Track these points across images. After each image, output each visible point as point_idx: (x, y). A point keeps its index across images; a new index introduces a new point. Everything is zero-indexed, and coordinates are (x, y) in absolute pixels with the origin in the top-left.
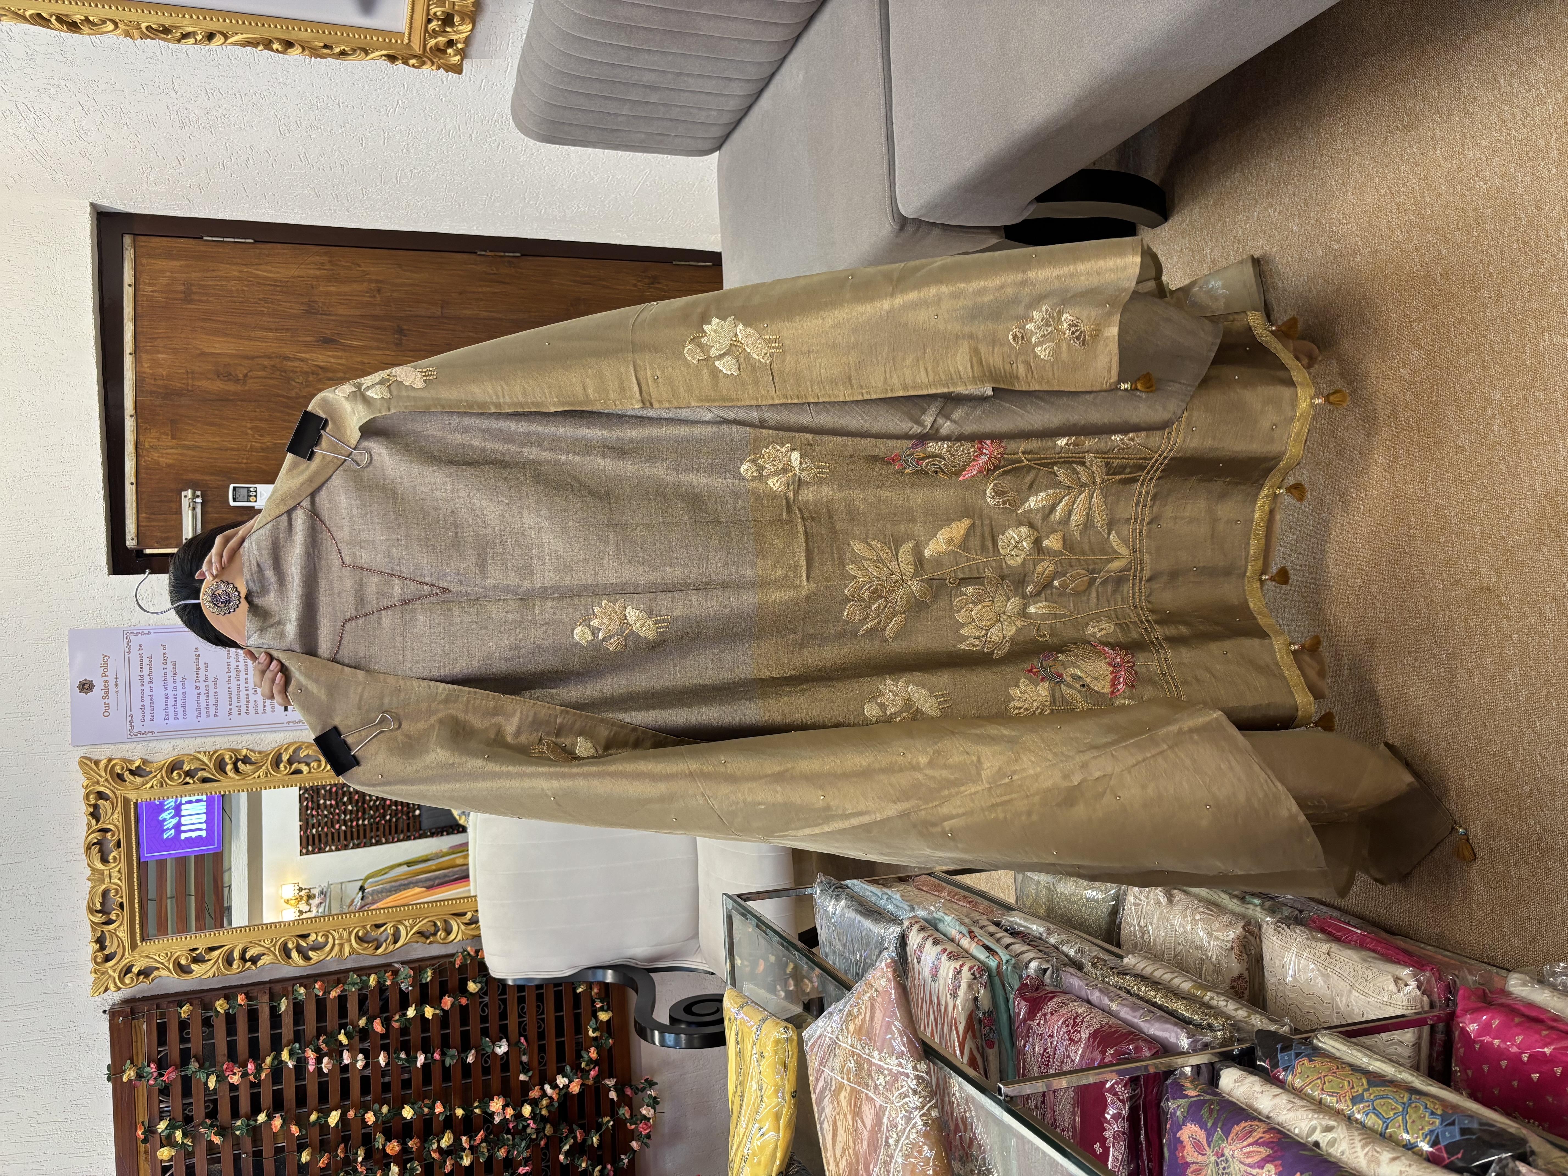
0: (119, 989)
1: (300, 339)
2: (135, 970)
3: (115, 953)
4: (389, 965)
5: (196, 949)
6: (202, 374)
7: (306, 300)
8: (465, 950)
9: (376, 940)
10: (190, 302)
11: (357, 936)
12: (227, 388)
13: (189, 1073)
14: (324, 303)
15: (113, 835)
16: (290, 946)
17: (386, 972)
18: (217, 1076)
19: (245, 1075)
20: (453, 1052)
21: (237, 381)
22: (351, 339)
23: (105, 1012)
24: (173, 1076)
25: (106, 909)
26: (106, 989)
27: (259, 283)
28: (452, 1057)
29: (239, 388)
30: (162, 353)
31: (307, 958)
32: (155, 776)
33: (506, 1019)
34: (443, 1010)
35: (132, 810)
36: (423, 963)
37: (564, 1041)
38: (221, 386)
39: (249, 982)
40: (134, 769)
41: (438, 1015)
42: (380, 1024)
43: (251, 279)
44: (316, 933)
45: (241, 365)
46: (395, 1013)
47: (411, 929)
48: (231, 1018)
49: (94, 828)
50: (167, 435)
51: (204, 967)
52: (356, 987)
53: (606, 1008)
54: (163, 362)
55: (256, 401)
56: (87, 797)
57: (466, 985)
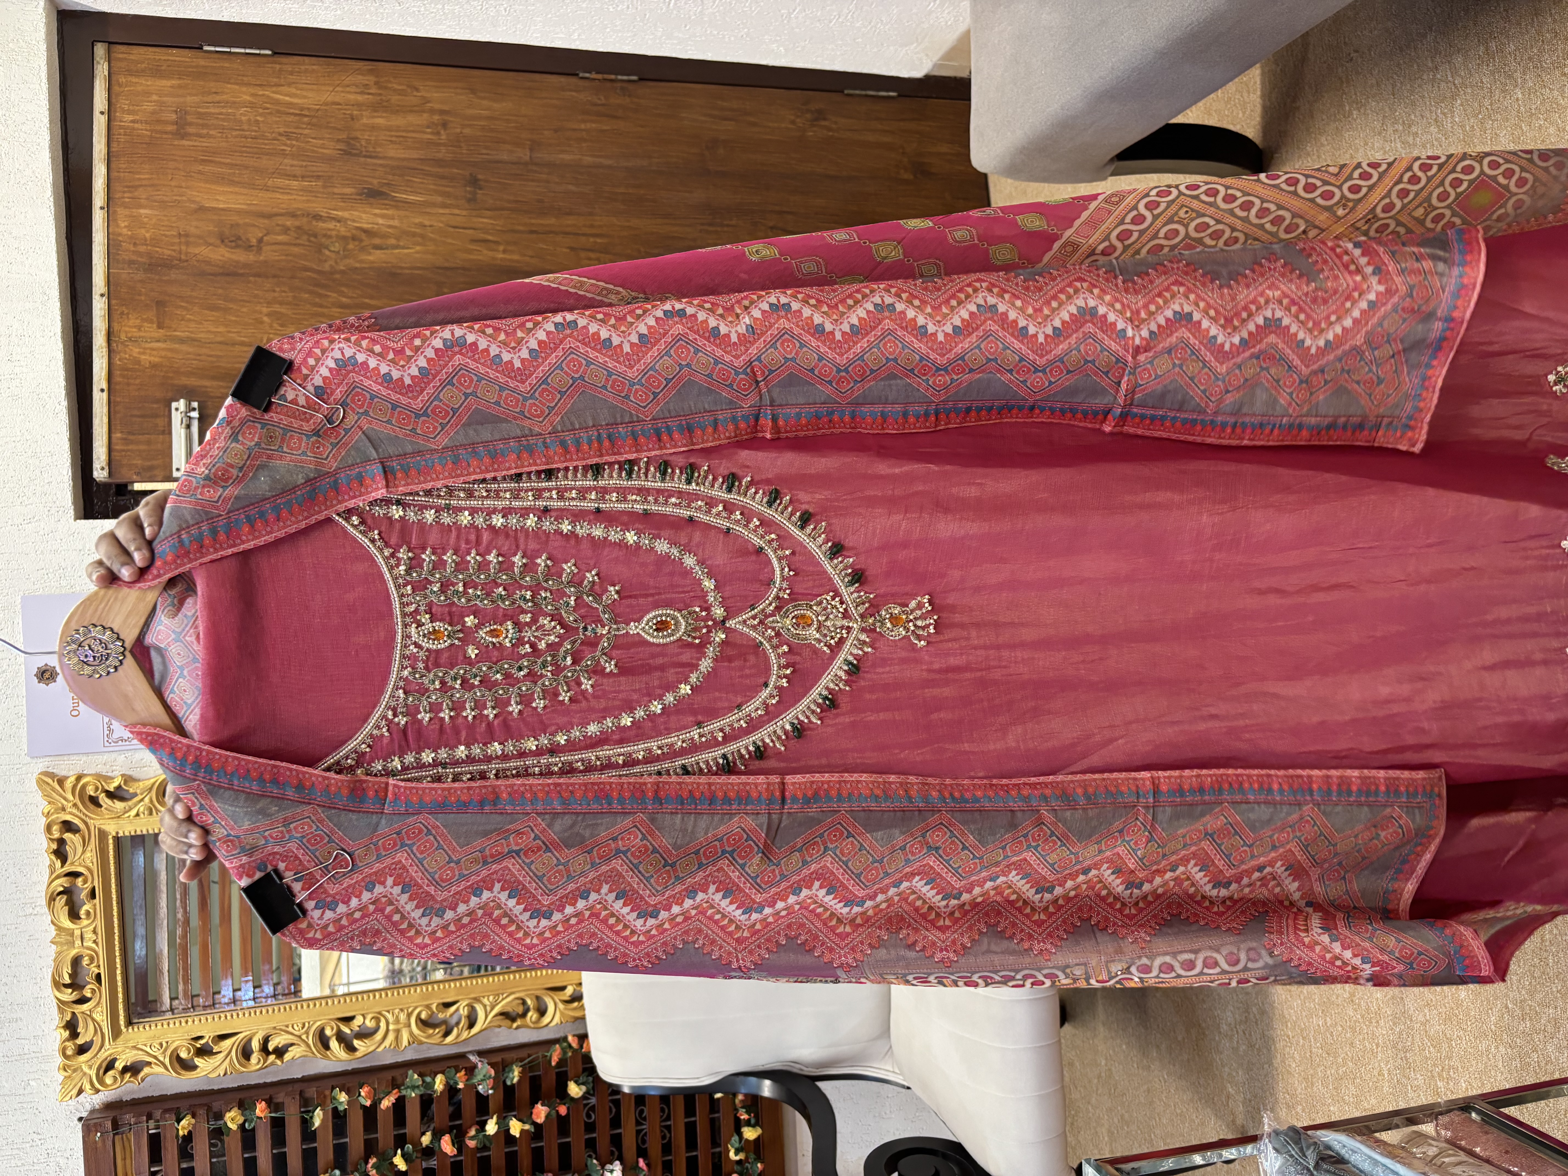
0: (98, 1091)
1: (336, 190)
2: (120, 1065)
3: (92, 1042)
4: (462, 1056)
5: (201, 1038)
6: (199, 237)
7: (343, 136)
8: (565, 1039)
9: (444, 1022)
10: (184, 136)
11: (419, 1019)
12: (234, 257)
14: (368, 141)
15: (85, 882)
16: (328, 1032)
17: (458, 1071)
21: (249, 248)
22: (405, 192)
23: (79, 1120)
25: (79, 981)
26: (80, 1091)
27: (278, 111)
29: (251, 257)
30: (146, 207)
31: (351, 1049)
32: (142, 800)
33: (619, 1127)
34: (534, 1124)
35: (111, 847)
36: (508, 1056)
37: (696, 1156)
38: (227, 255)
39: (275, 1080)
40: (112, 790)
41: (527, 1131)
42: (450, 1142)
43: (268, 106)
44: (363, 1015)
45: (254, 226)
46: (470, 1127)
47: (492, 1009)
48: (248, 1137)
49: (60, 871)
50: (151, 322)
51: (211, 1061)
52: (417, 1091)
53: (753, 1121)
54: (146, 220)
55: (274, 276)
56: (49, 828)
57: (566, 1086)
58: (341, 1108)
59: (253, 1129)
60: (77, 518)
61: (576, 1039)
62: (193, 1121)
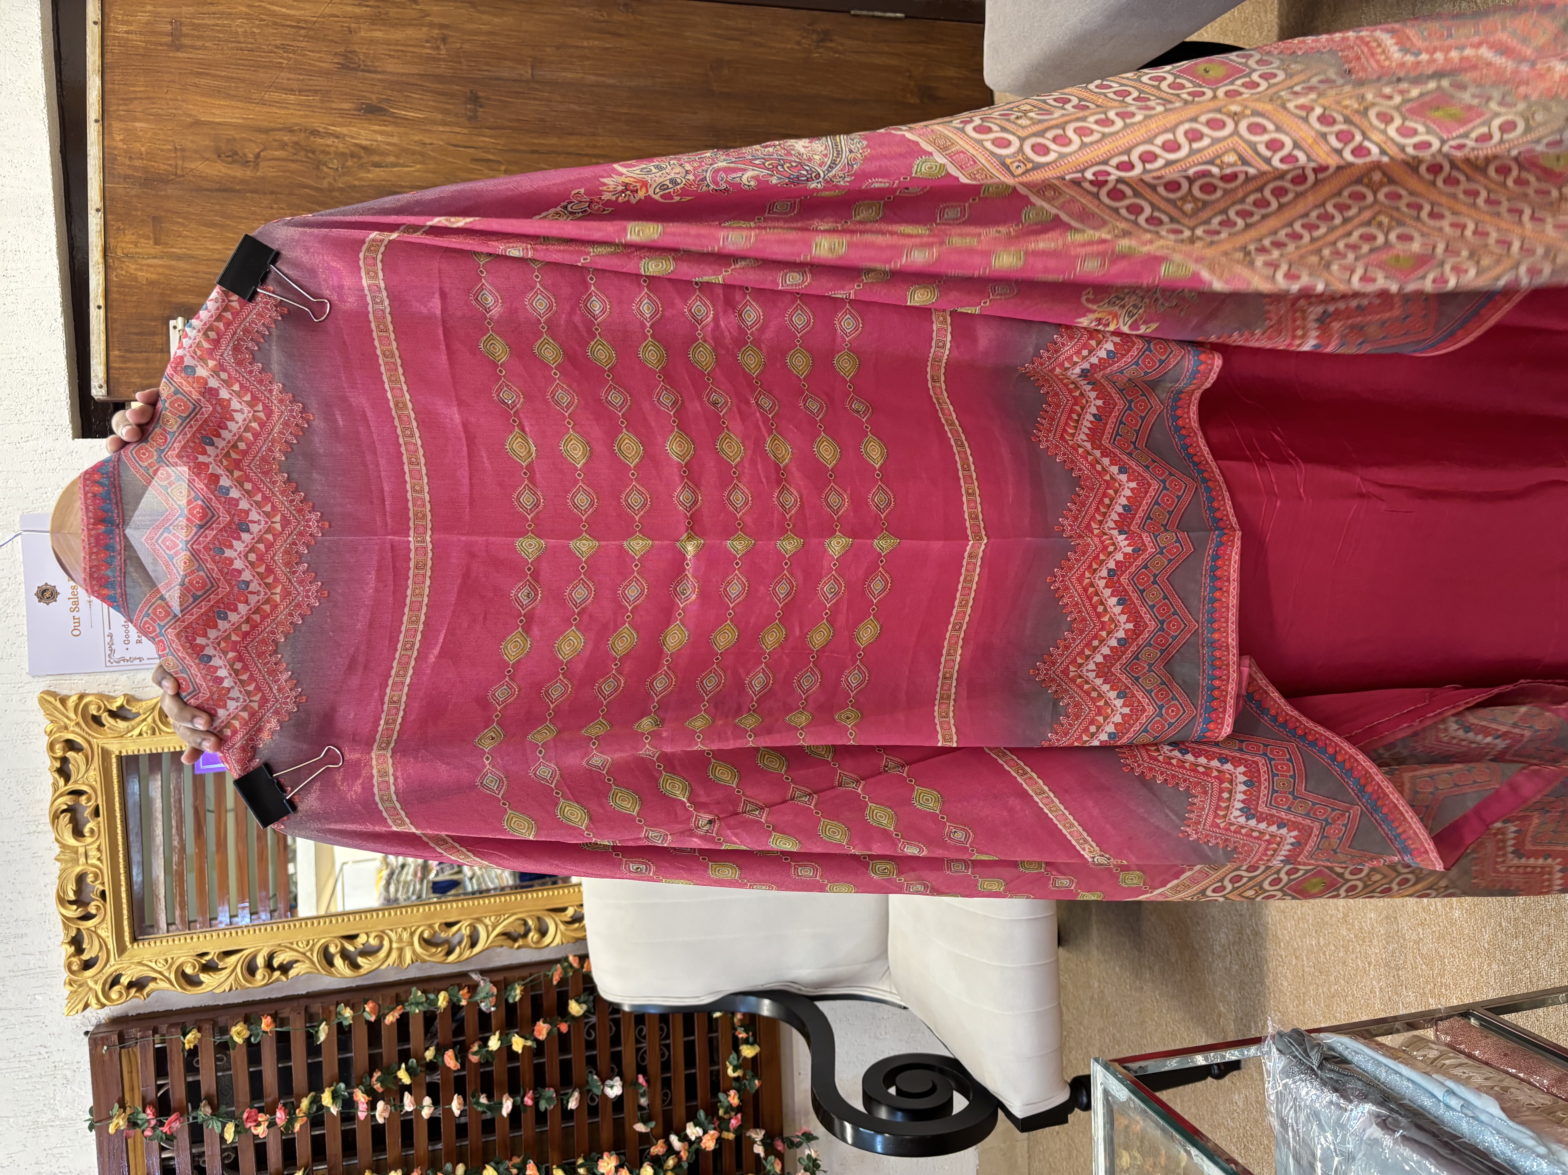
0: (103, 1006)
1: (334, 106)
2: (125, 980)
3: (97, 958)
4: (465, 975)
5: (206, 954)
6: (196, 152)
7: (341, 49)
8: (566, 959)
9: (447, 941)
10: (179, 48)
11: (421, 937)
12: (231, 173)
13: (200, 1120)
14: (366, 55)
15: (89, 800)
16: (332, 949)
17: (460, 989)
18: (236, 1126)
19: (272, 1124)
20: (550, 1092)
21: (245, 163)
22: (405, 108)
23: (86, 1033)
24: (176, 1125)
25: (84, 898)
26: (86, 1006)
27: (275, 23)
28: (549, 1100)
29: (249, 173)
30: (140, 120)
31: (355, 966)
32: (145, 720)
33: (619, 1044)
34: (536, 1040)
35: (114, 766)
36: (509, 975)
37: (695, 1074)
38: (224, 170)
39: (280, 995)
40: (115, 709)
41: (530, 1047)
42: (453, 1057)
43: (264, 17)
44: (367, 934)
45: (251, 140)
46: (473, 1043)
47: (494, 930)
48: (253, 1051)
49: (63, 789)
50: (148, 238)
51: (217, 977)
52: (421, 1008)
53: (751, 1039)
54: (141, 133)
55: (272, 193)
56: (51, 747)
57: (567, 1005)
58: (346, 1023)
59: (259, 1044)
60: (75, 436)
61: (577, 959)
62: (199, 1035)
